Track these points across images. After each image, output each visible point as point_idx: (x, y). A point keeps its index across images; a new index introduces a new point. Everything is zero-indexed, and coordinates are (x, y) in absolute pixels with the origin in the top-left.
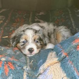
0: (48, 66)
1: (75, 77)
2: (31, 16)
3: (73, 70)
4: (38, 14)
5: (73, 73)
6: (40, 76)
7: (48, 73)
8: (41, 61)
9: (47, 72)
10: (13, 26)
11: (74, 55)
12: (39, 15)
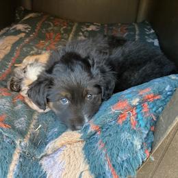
0: (63, 145)
1: (104, 173)
2: (73, 30)
3: (103, 160)
4: (86, 29)
5: (102, 167)
6: (45, 158)
7: (59, 157)
8: (56, 130)
9: (57, 155)
10: (37, 45)
11: (111, 133)
12: (87, 31)
